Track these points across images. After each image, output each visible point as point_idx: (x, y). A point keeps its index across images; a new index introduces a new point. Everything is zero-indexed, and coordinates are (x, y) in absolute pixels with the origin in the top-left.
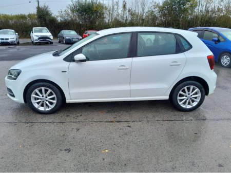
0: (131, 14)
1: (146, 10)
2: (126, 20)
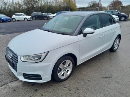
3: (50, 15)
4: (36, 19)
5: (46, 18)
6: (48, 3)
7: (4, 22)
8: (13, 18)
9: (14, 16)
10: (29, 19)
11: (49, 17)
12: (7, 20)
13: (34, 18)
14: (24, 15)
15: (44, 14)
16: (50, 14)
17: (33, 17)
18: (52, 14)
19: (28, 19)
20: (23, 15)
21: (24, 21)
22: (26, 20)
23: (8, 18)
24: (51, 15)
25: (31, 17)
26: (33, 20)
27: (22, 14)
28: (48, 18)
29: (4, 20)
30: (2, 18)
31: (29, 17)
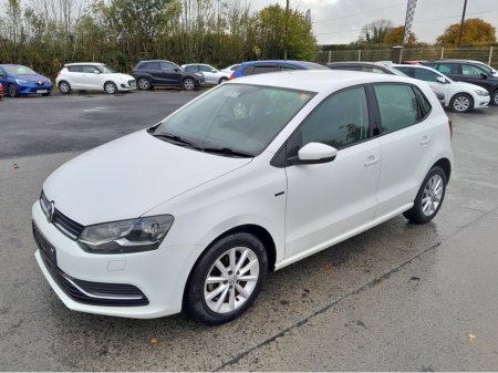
0: (34, 23)
1: (75, 15)
2: (23, 37)
3: (206, 74)
4: (151, 89)
5: (189, 84)
6: (201, 24)
7: (26, 96)
8: (62, 82)
9: (64, 74)
10: (123, 86)
11: (203, 79)
12: (34, 90)
13: (144, 83)
14: (105, 69)
15: (184, 66)
16: (209, 70)
17: (138, 79)
18: (214, 69)
19: (120, 88)
20: (101, 72)
21: (104, 92)
22: (110, 89)
23: (41, 79)
24: (211, 74)
25: (133, 78)
26: (140, 89)
27: (96, 68)
28: (200, 86)
29: (24, 88)
30: (17, 81)
31: (122, 79)
